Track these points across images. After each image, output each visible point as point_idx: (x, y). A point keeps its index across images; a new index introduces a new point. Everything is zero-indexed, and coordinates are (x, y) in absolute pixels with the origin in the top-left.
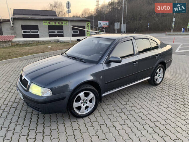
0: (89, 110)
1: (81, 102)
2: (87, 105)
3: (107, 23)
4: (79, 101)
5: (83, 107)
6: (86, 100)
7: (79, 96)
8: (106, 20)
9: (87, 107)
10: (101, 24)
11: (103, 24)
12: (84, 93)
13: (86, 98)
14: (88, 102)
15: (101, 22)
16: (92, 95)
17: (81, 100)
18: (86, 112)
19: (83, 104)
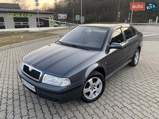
0: (97, 94)
1: (90, 87)
2: (95, 90)
3: (66, 15)
4: (88, 87)
5: (92, 92)
6: (94, 86)
7: (88, 83)
8: (65, 13)
9: (95, 92)
10: (60, 16)
11: (62, 16)
12: (93, 79)
13: (94, 84)
14: (96, 88)
15: (60, 15)
16: (99, 81)
17: (90, 86)
18: (94, 97)
19: (91, 89)
